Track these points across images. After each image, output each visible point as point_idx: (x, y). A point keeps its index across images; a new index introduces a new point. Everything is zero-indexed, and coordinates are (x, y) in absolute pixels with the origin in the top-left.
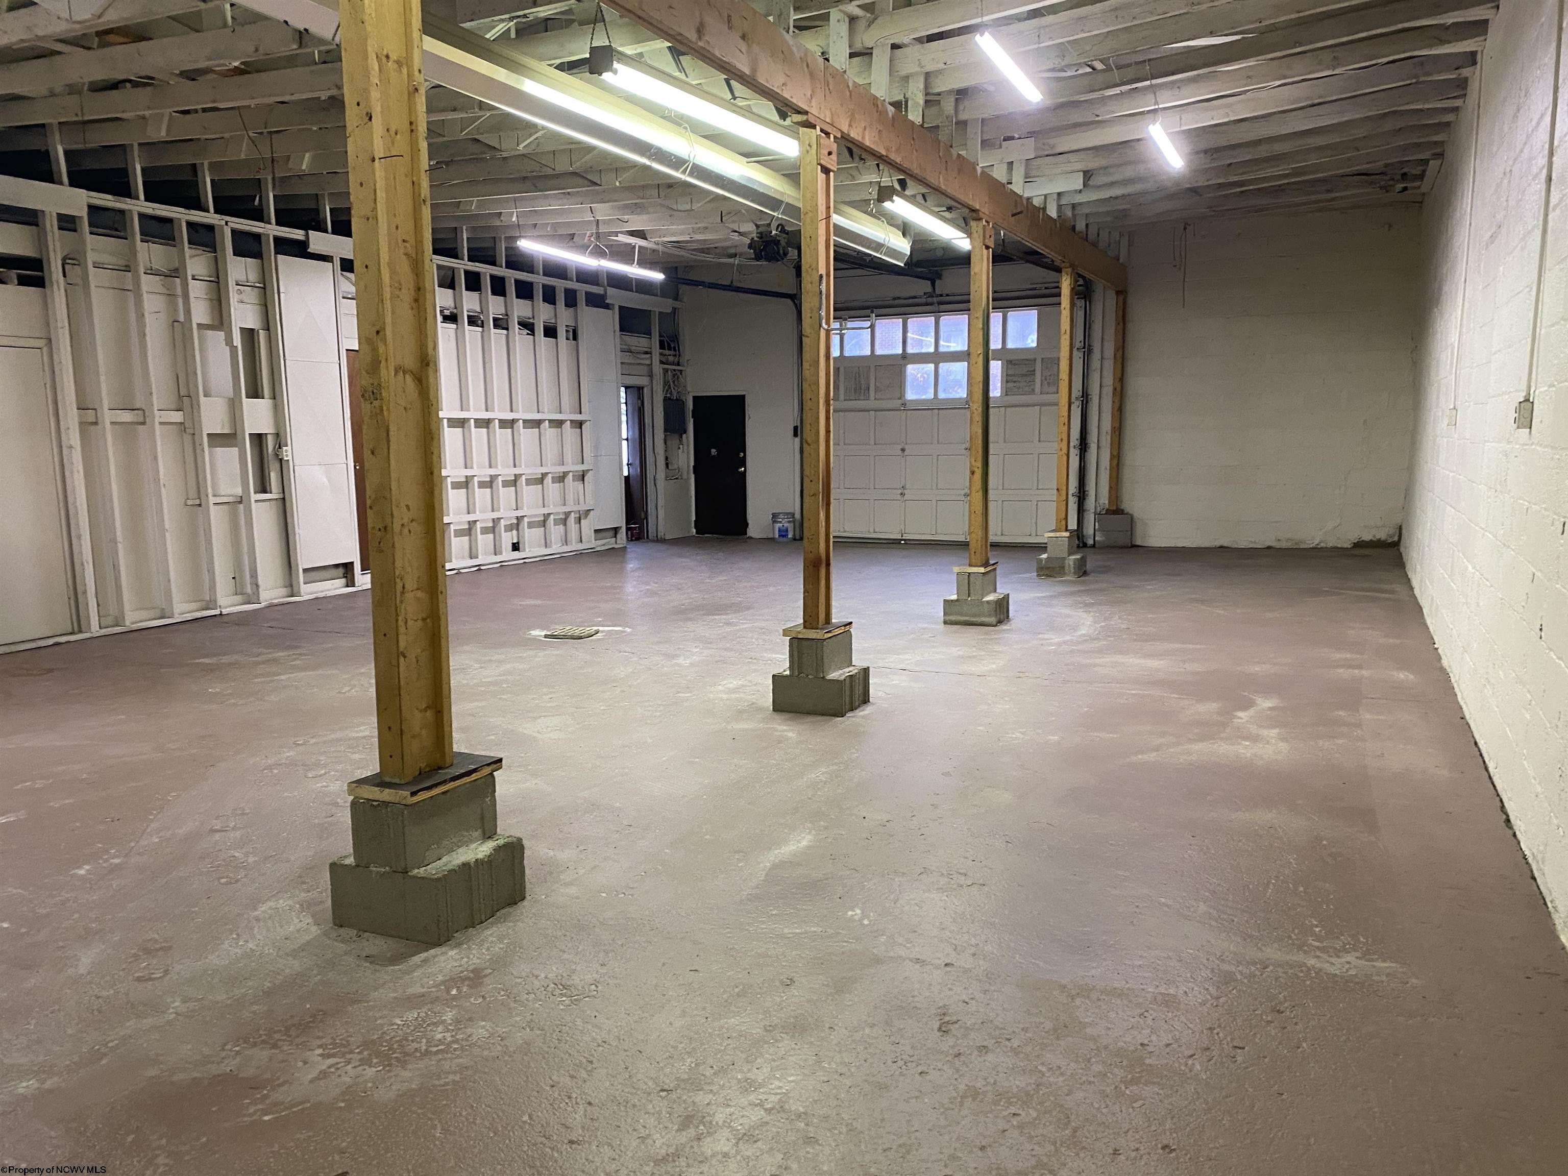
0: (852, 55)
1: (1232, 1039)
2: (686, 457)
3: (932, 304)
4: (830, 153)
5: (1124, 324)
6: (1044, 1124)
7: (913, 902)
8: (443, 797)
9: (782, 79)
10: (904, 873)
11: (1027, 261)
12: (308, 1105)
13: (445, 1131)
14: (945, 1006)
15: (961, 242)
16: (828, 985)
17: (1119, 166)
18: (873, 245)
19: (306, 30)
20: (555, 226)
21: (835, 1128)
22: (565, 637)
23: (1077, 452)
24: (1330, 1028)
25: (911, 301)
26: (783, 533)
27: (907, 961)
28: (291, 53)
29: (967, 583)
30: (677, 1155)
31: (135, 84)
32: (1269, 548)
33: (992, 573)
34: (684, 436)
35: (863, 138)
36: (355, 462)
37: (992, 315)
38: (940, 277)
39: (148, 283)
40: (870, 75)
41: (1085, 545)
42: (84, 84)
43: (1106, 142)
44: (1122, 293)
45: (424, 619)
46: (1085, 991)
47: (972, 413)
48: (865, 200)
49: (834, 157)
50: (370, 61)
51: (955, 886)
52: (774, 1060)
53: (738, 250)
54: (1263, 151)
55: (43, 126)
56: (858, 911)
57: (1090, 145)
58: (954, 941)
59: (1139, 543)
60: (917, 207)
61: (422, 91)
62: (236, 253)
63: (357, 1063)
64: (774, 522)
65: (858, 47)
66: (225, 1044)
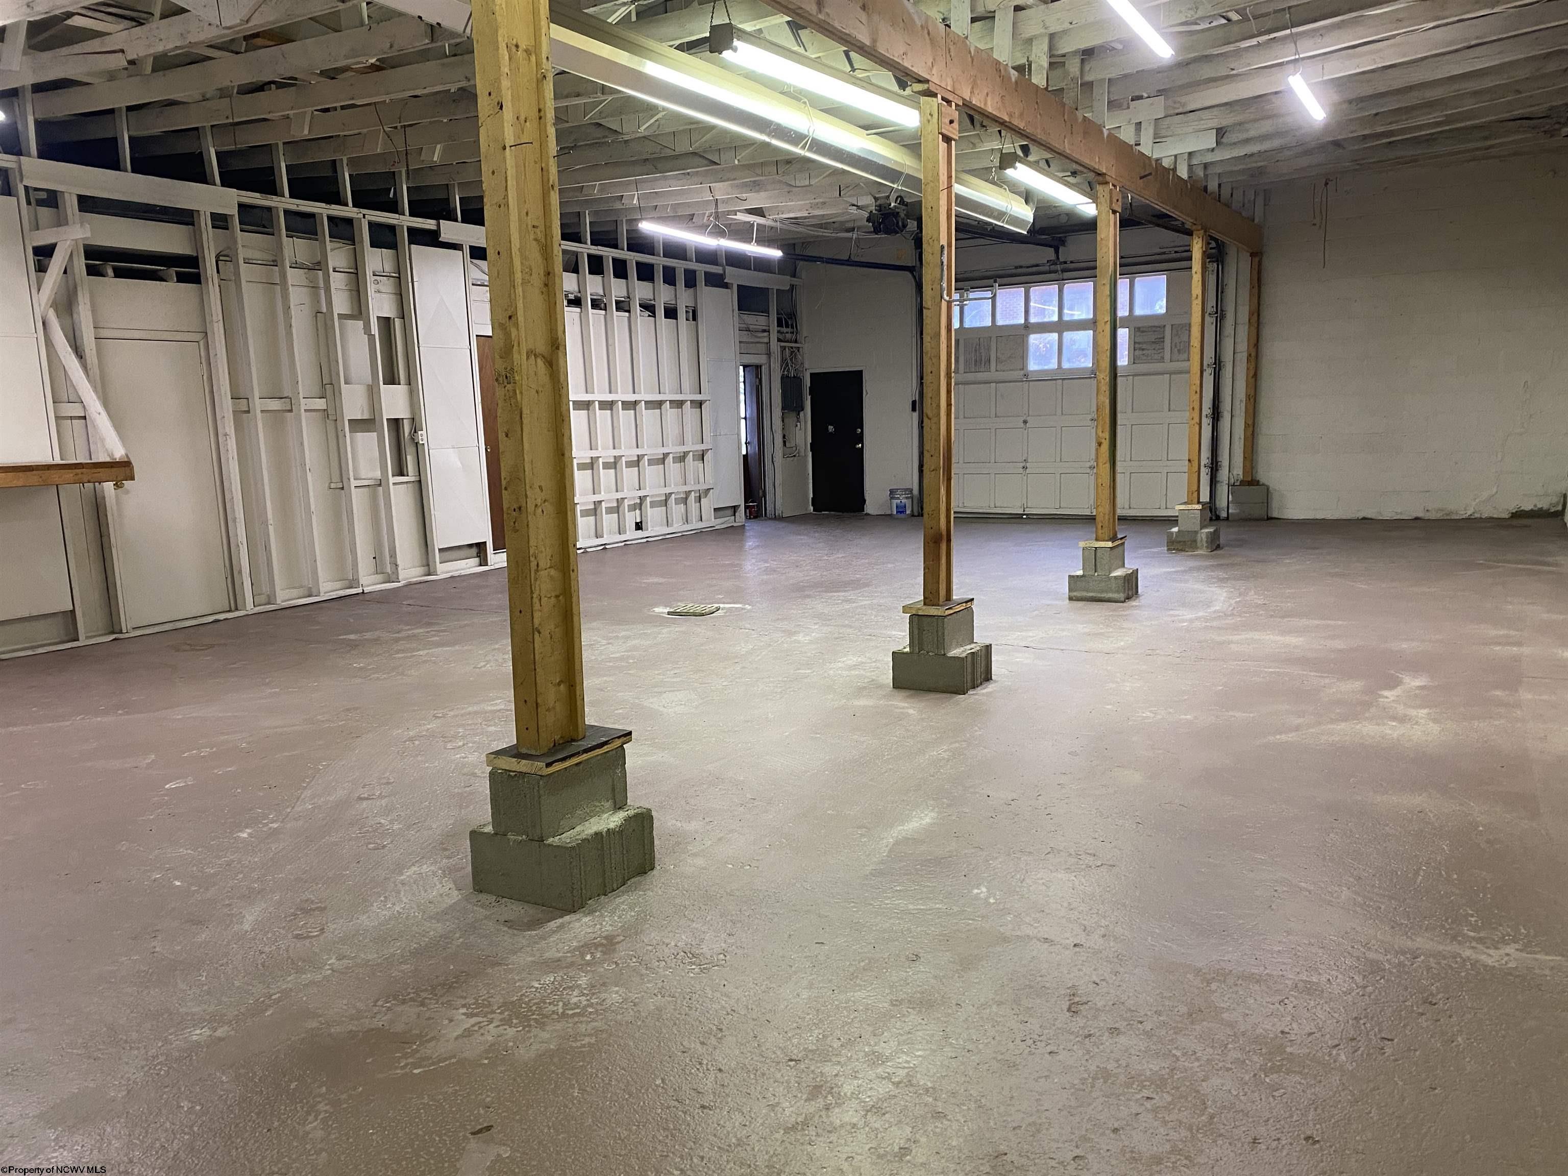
0: (974, 20)
1: (1380, 1031)
2: (803, 434)
3: (1056, 272)
4: (951, 122)
5: (1259, 287)
6: (1179, 1110)
7: (1041, 882)
8: (576, 768)
9: (902, 48)
10: (1030, 853)
11: (1158, 225)
12: (454, 1060)
13: (582, 1090)
14: (1074, 986)
15: (1087, 208)
16: (954, 962)
17: (1255, 120)
18: (996, 214)
19: (438, 24)
20: (675, 207)
21: (964, 1104)
22: (687, 614)
23: (1210, 421)
24: (1488, 1022)
25: (1034, 269)
26: (901, 509)
27: (1035, 940)
28: (424, 47)
29: (1093, 558)
30: (805, 1124)
31: (280, 85)
32: (1417, 519)
33: (1120, 548)
34: (802, 414)
35: (985, 104)
36: (485, 445)
37: (1119, 281)
38: (1063, 242)
39: (294, 276)
40: (992, 39)
41: (1218, 518)
42: (233, 87)
43: (1240, 98)
44: (1257, 255)
45: (557, 597)
46: (1221, 975)
47: (1099, 382)
48: (986, 169)
49: (956, 125)
50: (500, 51)
51: (1083, 867)
52: (902, 1035)
53: (857, 224)
54: (1413, 99)
55: (197, 129)
56: (984, 890)
57: (1225, 100)
58: (1083, 922)
59: (1275, 515)
60: (1040, 172)
61: (550, 77)
62: (373, 245)
63: (498, 1023)
64: (892, 498)
65: (980, 10)
66: (377, 1001)
